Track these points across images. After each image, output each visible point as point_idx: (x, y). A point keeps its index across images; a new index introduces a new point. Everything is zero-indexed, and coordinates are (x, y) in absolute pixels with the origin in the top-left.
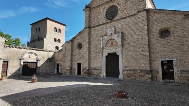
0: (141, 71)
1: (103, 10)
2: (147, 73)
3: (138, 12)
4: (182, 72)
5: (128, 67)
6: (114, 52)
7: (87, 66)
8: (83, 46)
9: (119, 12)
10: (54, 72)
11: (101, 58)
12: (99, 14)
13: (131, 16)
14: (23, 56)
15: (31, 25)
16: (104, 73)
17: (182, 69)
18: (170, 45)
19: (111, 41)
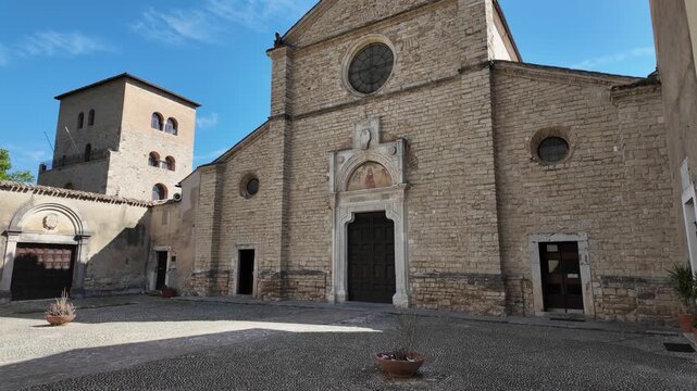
0: (472, 278)
1: (340, 58)
2: (491, 287)
3: (461, 71)
4: (607, 280)
5: (427, 265)
6: (378, 208)
7: (277, 260)
8: (262, 186)
9: (396, 68)
10: (144, 285)
11: (330, 232)
12: (323, 71)
13: (438, 83)
14: (20, 220)
15: (57, 98)
16: (338, 287)
17: (608, 273)
18: (566, 187)
19: (367, 168)
